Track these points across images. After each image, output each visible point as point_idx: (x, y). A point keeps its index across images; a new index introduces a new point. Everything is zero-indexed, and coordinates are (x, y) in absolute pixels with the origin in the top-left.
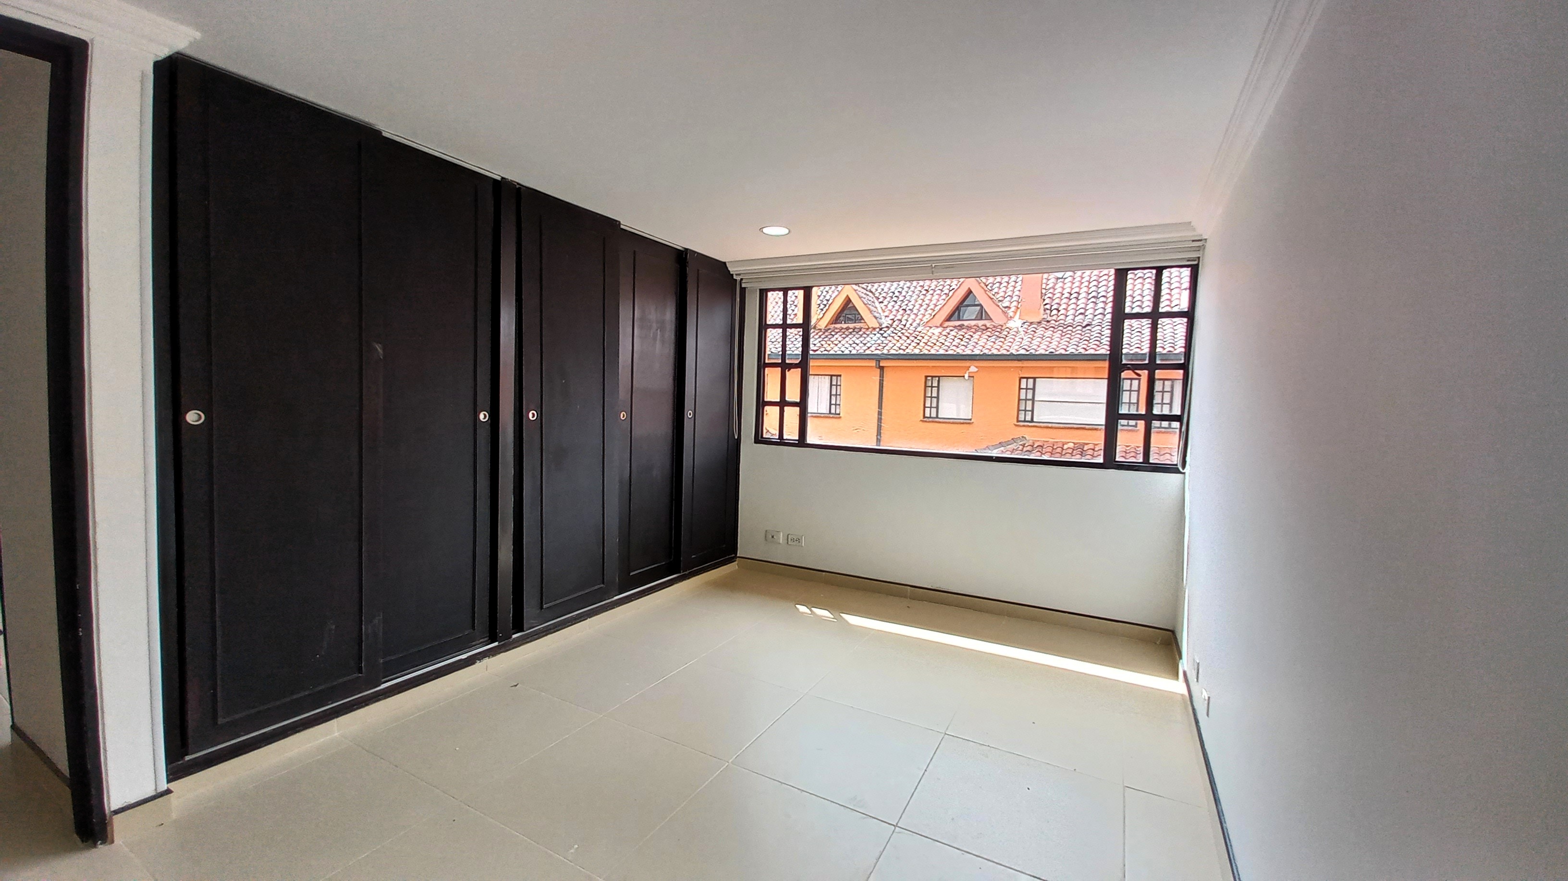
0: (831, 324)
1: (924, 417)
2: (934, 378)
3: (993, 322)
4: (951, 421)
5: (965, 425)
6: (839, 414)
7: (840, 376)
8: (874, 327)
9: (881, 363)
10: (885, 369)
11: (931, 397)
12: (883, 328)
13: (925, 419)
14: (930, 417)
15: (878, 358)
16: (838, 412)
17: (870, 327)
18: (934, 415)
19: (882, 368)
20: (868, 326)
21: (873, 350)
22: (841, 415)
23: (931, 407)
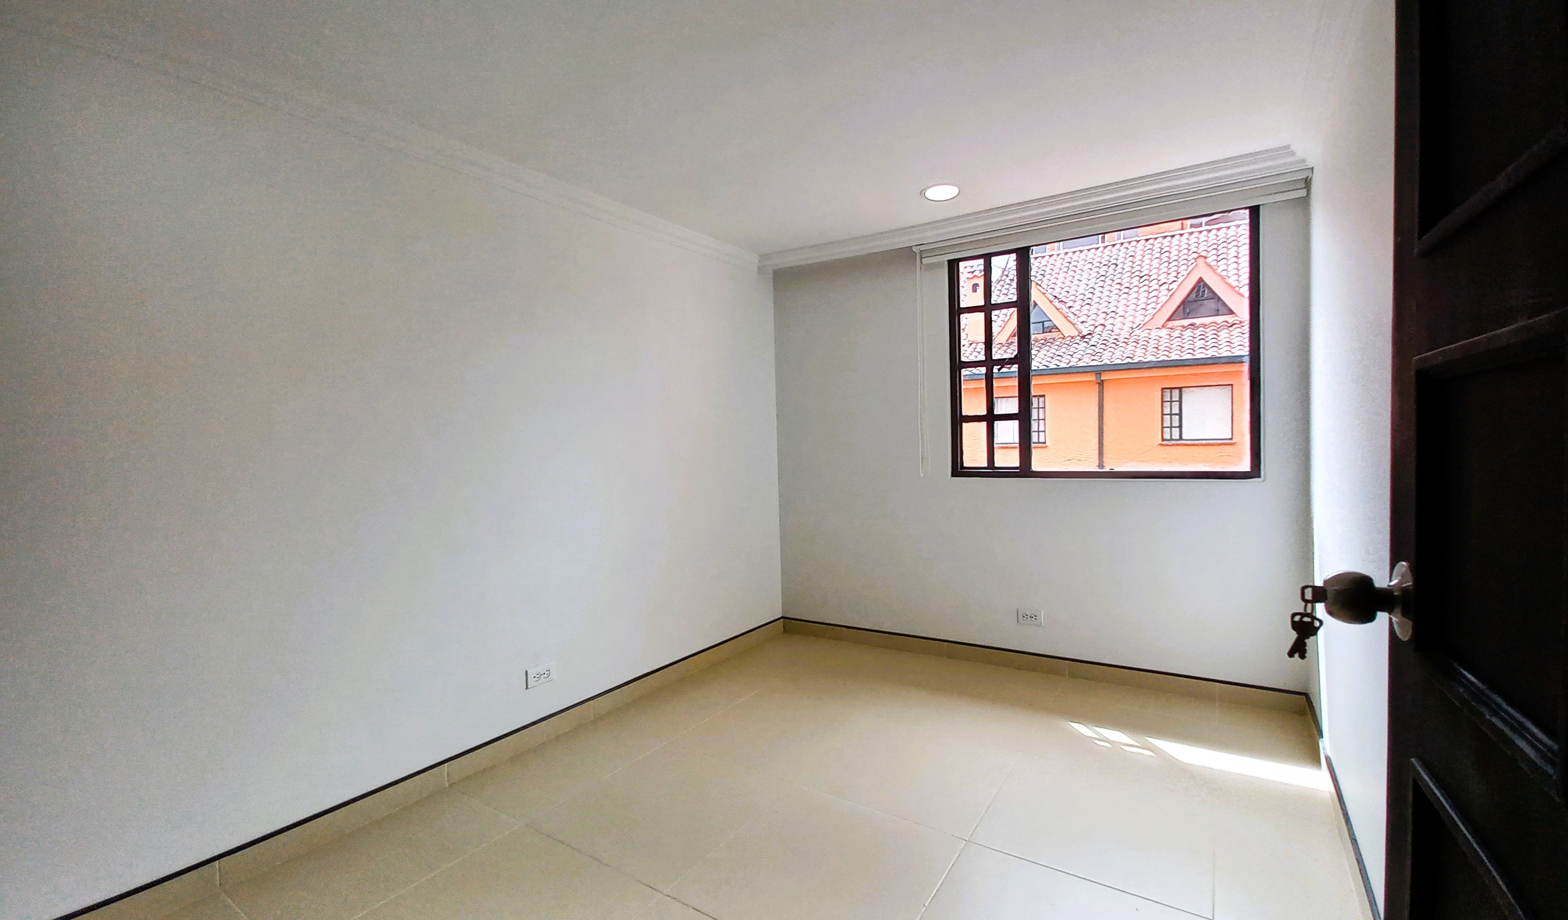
0: (1013, 337)
1: (1163, 440)
2: (1173, 390)
3: (1237, 316)
4: (1204, 442)
5: (1223, 447)
6: (1045, 443)
7: (1044, 396)
8: (1072, 335)
9: (1102, 376)
10: (1105, 384)
11: (1171, 415)
12: (1085, 336)
13: (1165, 442)
14: (1171, 439)
15: (1098, 371)
16: (1042, 440)
17: (1066, 335)
18: (1176, 435)
19: (1101, 384)
20: (1063, 335)
21: (1087, 361)
22: (1047, 444)
23: (1171, 427)
